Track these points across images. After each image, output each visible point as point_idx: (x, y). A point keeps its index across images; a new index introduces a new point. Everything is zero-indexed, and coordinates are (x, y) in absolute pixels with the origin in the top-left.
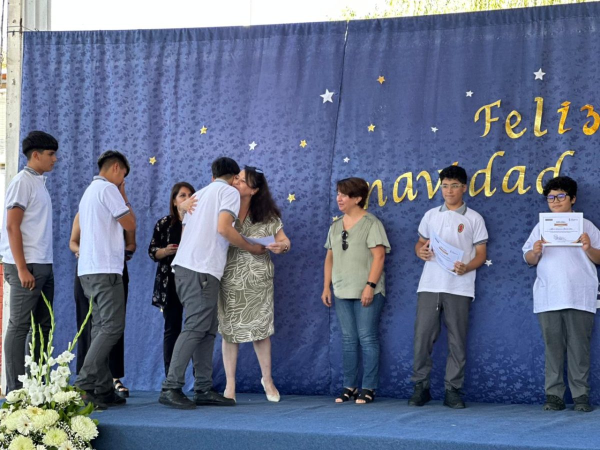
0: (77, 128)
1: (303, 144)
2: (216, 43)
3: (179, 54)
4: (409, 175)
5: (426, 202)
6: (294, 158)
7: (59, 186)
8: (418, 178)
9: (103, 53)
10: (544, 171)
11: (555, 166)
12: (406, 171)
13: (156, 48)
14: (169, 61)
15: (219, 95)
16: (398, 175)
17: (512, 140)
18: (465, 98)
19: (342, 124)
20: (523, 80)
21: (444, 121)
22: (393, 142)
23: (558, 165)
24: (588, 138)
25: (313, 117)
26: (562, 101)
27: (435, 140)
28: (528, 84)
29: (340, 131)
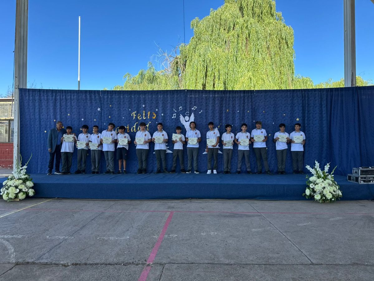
0: (35, 112)
1: (95, 120)
2: (69, 94)
3: (60, 96)
6: (93, 123)
7: (31, 126)
9: (40, 94)
13: (54, 94)
14: (58, 97)
15: (72, 107)
17: (139, 120)
18: (129, 111)
19: (103, 116)
20: (141, 107)
21: (125, 116)
22: (115, 120)
23: (148, 125)
24: (154, 119)
25: (96, 114)
26: (148, 112)
27: (124, 120)
28: (142, 108)
29: (103, 117)
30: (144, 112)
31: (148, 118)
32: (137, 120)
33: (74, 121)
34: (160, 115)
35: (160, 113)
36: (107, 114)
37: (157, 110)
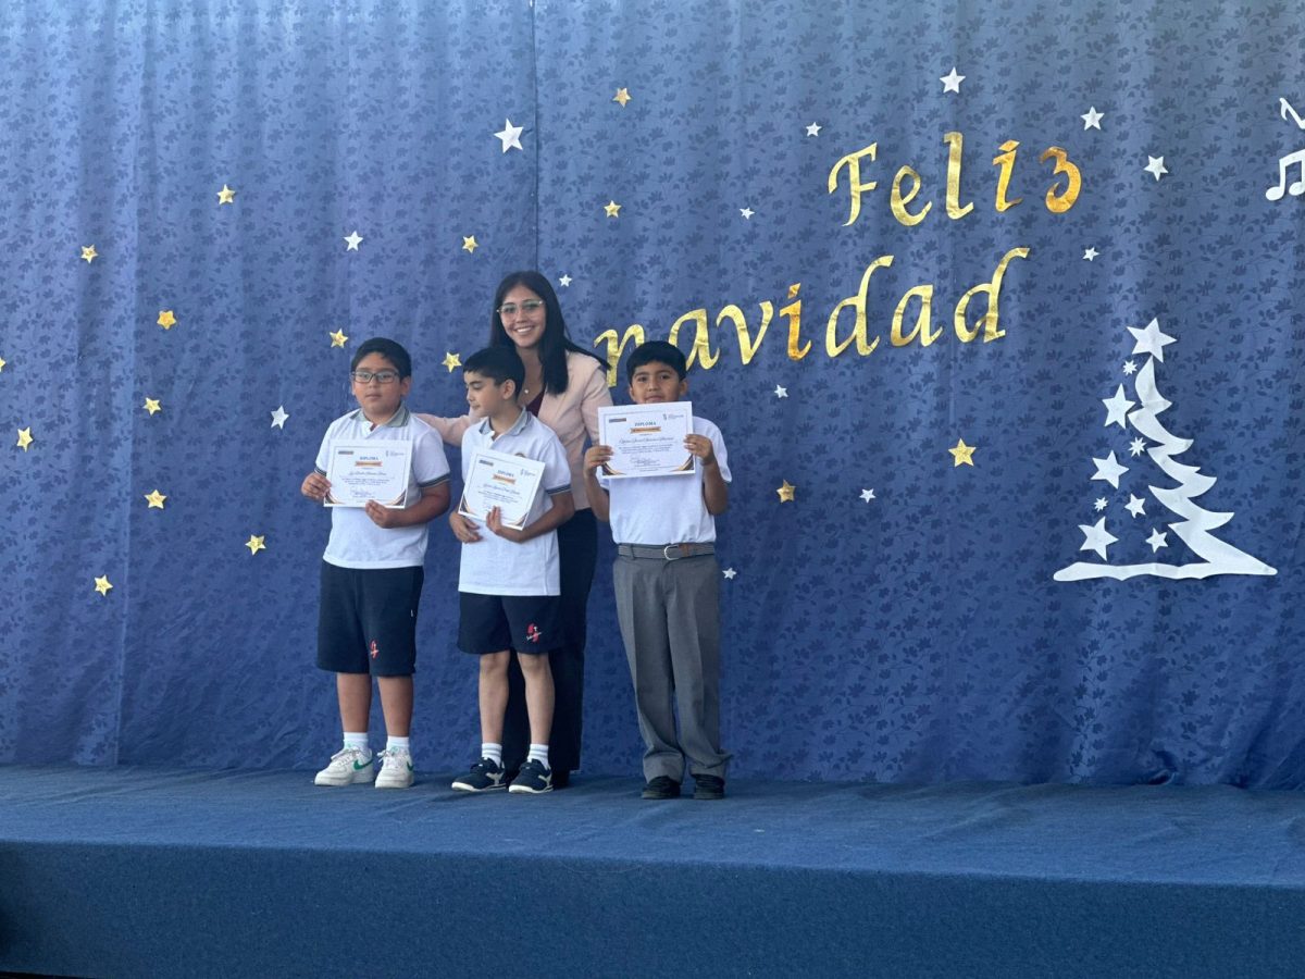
1: (470, 243)
3: (150, 15)
4: (699, 315)
5: (736, 370)
6: (452, 275)
8: (718, 322)
10: (970, 293)
11: (990, 282)
12: (693, 306)
15: (258, 118)
16: (676, 316)
17: (905, 230)
18: (805, 140)
19: (550, 200)
20: (921, 95)
21: (766, 193)
22: (661, 242)
23: (997, 279)
24: (1056, 218)
25: (483, 184)
26: (1003, 140)
27: (751, 237)
28: (932, 103)
29: (547, 216)
30: (956, 145)
31: (1001, 205)
32: (884, 232)
33: (276, 259)
34: (1125, 174)
35: (1131, 146)
36: (584, 180)
37: (1092, 119)
